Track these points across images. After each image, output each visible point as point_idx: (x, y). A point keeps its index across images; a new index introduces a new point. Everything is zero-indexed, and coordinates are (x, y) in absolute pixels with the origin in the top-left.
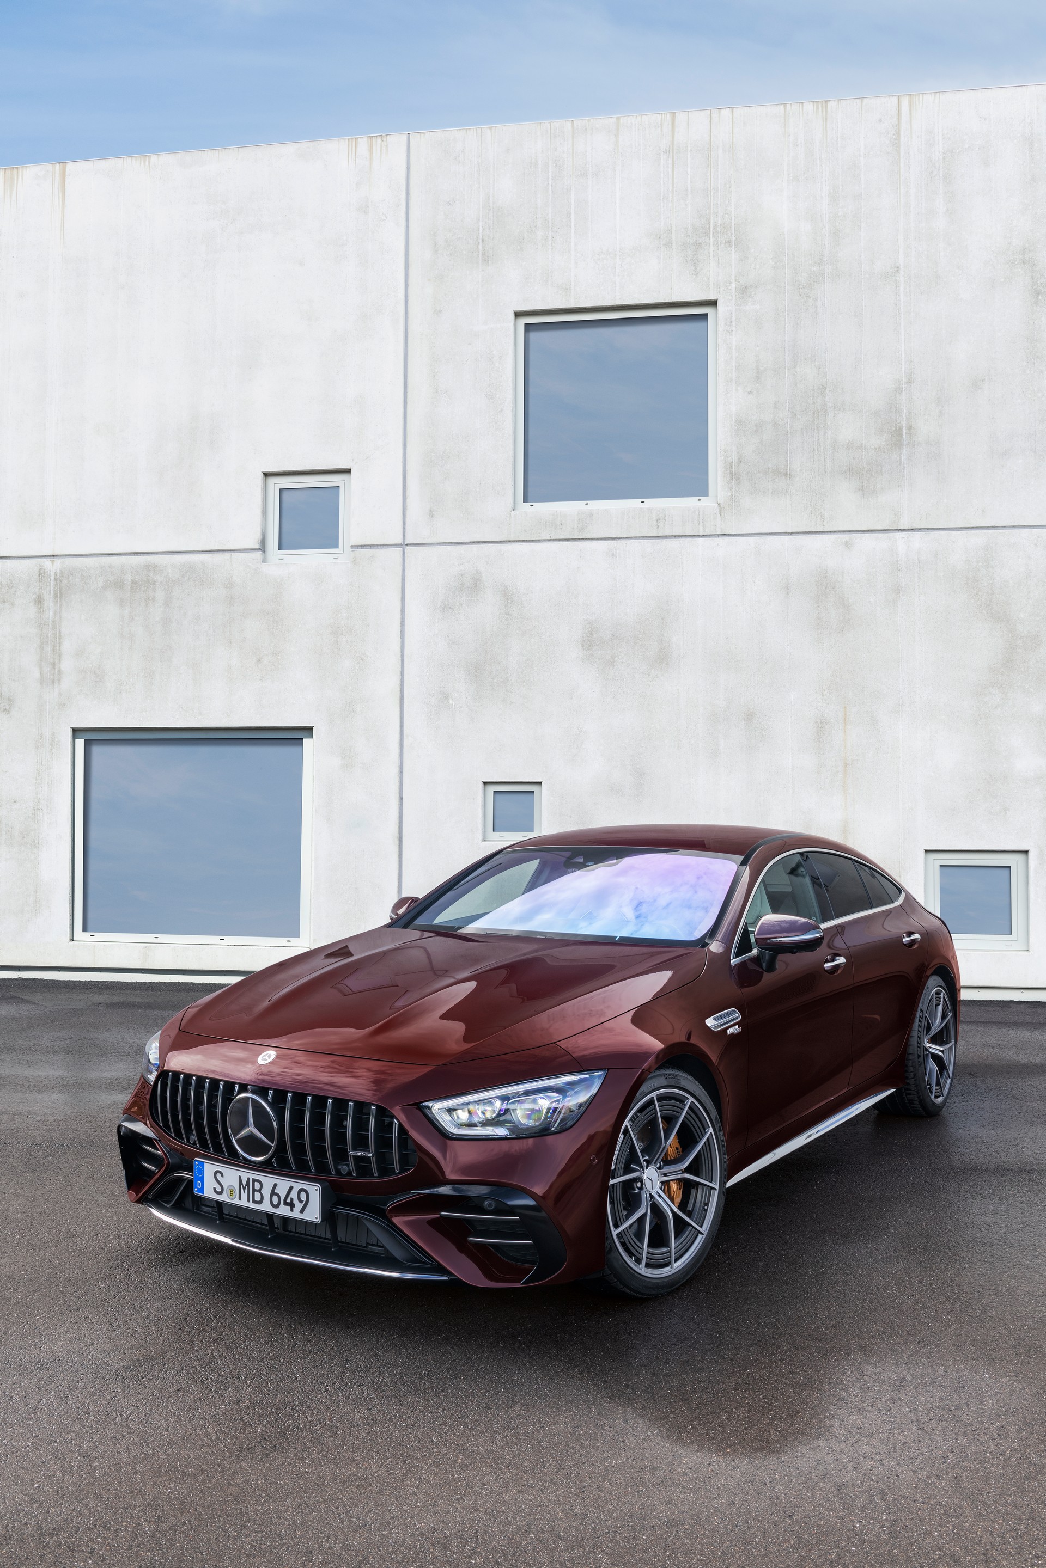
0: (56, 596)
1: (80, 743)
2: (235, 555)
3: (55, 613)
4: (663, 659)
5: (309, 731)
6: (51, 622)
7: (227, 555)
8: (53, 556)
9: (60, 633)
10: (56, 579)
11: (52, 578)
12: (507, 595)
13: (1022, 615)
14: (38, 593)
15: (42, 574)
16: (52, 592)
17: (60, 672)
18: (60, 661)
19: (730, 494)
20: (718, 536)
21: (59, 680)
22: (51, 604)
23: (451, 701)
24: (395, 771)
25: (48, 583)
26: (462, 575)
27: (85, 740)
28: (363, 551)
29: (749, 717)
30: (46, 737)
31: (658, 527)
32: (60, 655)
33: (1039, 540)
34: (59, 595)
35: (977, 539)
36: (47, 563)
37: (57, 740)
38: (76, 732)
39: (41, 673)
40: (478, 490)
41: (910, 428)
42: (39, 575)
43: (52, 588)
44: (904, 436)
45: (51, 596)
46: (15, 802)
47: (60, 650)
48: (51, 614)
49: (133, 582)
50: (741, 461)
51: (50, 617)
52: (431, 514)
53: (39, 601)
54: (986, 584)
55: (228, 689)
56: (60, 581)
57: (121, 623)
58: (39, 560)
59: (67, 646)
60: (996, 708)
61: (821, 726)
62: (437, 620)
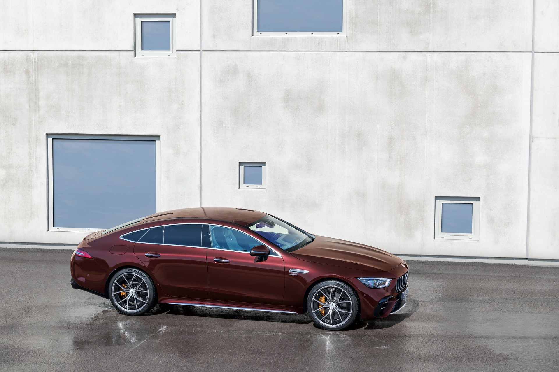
0: (35, 70)
1: (50, 140)
2: (121, 53)
3: (35, 78)
4: (321, 108)
5: (158, 137)
6: (33, 82)
7: (117, 53)
8: (33, 50)
9: (38, 88)
10: (35, 62)
11: (33, 61)
12: (250, 76)
13: (481, 93)
14: (27, 68)
15: (28, 59)
16: (33, 68)
17: (39, 106)
18: (38, 101)
19: (352, 32)
20: (346, 51)
21: (39, 110)
22: (33, 74)
23: (224, 125)
24: (199, 156)
25: (31, 64)
26: (228, 66)
27: (53, 139)
28: (182, 52)
29: (359, 135)
30: (33, 137)
31: (319, 47)
32: (38, 98)
33: (490, 58)
34: (37, 69)
35: (462, 57)
36: (30, 53)
37: (38, 138)
38: (48, 135)
39: (30, 107)
40: (236, 26)
41: (434, 4)
42: (27, 59)
43: (33, 66)
44: (431, 8)
45: (33, 70)
46: (20, 167)
47: (38, 96)
48: (33, 78)
49: (72, 64)
50: (357, 17)
51: (33, 80)
52: (214, 37)
53: (27, 72)
54: (465, 78)
55: (120, 117)
56: (37, 63)
57: (67, 84)
58: (26, 52)
59: (41, 94)
60: (468, 134)
61: (391, 141)
62: (217, 87)
